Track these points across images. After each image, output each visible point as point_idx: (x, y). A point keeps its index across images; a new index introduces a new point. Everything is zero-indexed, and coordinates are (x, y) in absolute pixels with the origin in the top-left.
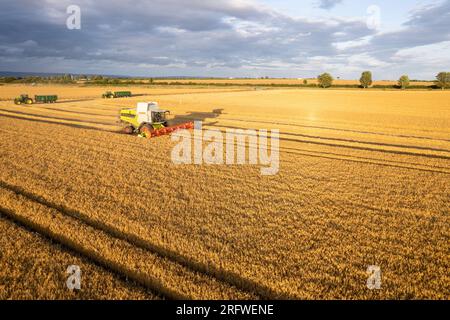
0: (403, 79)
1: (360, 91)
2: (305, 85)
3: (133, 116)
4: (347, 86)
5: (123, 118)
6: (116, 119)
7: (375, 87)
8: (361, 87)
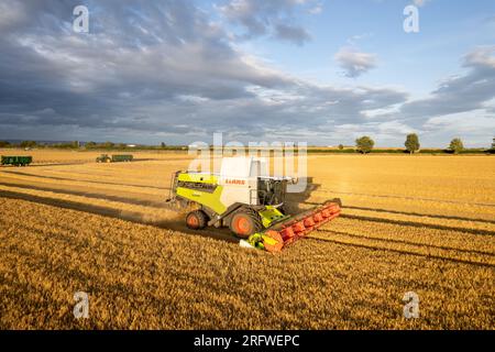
0: (455, 142)
1: (406, 156)
2: (341, 150)
3: (210, 188)
4: (390, 151)
5: (182, 192)
6: (167, 194)
7: (423, 152)
8: (406, 152)
